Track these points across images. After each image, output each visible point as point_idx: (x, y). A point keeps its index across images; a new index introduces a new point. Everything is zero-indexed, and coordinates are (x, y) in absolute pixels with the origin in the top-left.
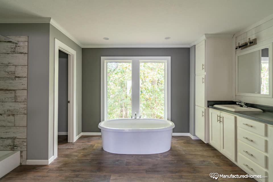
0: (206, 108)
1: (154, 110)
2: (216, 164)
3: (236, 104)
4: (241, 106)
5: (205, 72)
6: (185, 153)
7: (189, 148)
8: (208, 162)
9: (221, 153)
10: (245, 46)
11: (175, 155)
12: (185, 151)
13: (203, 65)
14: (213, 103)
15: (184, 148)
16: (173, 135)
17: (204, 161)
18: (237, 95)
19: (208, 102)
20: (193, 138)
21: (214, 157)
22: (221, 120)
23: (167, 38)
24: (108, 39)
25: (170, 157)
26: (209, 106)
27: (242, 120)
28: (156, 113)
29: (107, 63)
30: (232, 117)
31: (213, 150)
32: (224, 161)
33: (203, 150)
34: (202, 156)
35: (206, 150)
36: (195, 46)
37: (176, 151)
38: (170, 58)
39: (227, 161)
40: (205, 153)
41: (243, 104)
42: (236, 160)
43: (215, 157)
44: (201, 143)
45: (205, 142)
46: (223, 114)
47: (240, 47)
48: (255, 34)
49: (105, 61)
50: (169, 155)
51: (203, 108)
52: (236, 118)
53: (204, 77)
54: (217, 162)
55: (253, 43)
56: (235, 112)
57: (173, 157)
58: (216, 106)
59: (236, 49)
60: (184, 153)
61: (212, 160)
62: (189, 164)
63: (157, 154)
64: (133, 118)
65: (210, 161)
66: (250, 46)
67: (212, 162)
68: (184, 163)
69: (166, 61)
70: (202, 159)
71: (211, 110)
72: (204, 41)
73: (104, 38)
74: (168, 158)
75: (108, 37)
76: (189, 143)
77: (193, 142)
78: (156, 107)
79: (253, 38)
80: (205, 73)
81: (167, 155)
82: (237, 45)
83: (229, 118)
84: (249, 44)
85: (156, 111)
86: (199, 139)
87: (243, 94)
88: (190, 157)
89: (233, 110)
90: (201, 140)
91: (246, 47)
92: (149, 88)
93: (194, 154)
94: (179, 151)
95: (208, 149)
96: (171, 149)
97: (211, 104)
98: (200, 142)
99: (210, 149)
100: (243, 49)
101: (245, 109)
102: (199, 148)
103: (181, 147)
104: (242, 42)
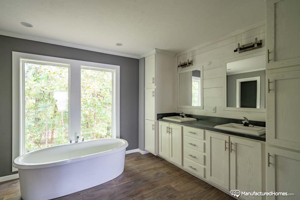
0: (155, 121)
1: (93, 129)
2: (167, 172)
3: (179, 115)
4: (183, 117)
5: (155, 85)
6: (140, 171)
7: (141, 165)
8: (161, 174)
9: (169, 162)
10: (184, 65)
11: (131, 176)
12: (138, 168)
13: (153, 79)
14: (161, 116)
15: (137, 166)
16: (126, 154)
17: (158, 174)
18: (179, 107)
19: (158, 115)
20: (143, 153)
21: (164, 167)
22: (170, 131)
23: (119, 45)
24: (30, 26)
25: (126, 179)
26: (159, 119)
27: (187, 129)
28: (97, 132)
29: (24, 62)
30: (179, 127)
31: (161, 160)
32: (172, 168)
33: (154, 163)
34: (155, 169)
35: (156, 162)
36: (144, 58)
37: (130, 171)
38: (119, 67)
39: (174, 168)
40: (157, 166)
41: (184, 115)
42: (183, 165)
43: (166, 167)
44: (150, 157)
45: (155, 155)
46: (172, 125)
47: (181, 66)
48: (192, 56)
49: (21, 59)
50: (125, 178)
51: (154, 121)
52: (182, 127)
53: (154, 90)
54: (168, 171)
55: (190, 63)
56: (181, 122)
57: (129, 179)
58: (164, 118)
59: (179, 67)
60: (138, 171)
61: (164, 171)
62: (146, 181)
63: (111, 180)
64: (73, 142)
65: (162, 171)
66: (188, 66)
67: (164, 172)
68: (141, 182)
69: (115, 70)
70: (156, 172)
71: (161, 123)
72: (154, 55)
73: (21, 23)
74: (125, 181)
75: (32, 24)
76: (141, 159)
77: (143, 157)
78: (95, 125)
79: (190, 60)
80: (155, 87)
81: (123, 178)
82: (179, 64)
83: (176, 128)
84: (188, 64)
85: (95, 130)
86: (148, 153)
87: (183, 107)
88: (145, 173)
89: (179, 121)
90: (150, 153)
91: (185, 67)
92: (89, 102)
93: (147, 169)
94: (134, 170)
95: (158, 160)
96: (125, 170)
97: (160, 117)
98: (150, 155)
99: (160, 160)
100: (184, 67)
101: (186, 119)
102: (150, 162)
103: (134, 166)
104: (183, 62)
